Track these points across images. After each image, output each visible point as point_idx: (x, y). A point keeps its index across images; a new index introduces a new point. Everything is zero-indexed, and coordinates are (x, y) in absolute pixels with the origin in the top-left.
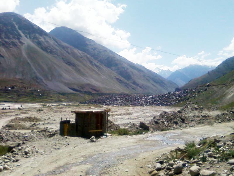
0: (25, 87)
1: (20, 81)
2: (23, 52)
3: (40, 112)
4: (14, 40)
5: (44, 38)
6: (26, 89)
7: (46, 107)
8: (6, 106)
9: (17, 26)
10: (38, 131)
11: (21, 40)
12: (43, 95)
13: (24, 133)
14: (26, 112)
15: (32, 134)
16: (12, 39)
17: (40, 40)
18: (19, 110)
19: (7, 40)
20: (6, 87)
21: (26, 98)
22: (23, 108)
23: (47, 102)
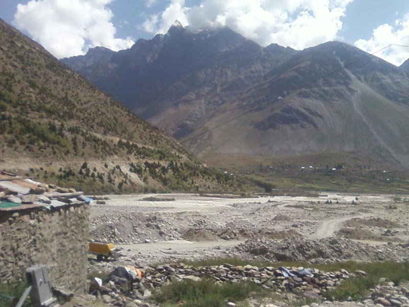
0: (360, 167)
1: (352, 156)
2: (355, 105)
3: (392, 210)
4: (339, 87)
5: (392, 78)
6: (361, 169)
7: (400, 202)
8: (330, 198)
9: (342, 64)
10: (400, 245)
11: (351, 86)
12: (392, 181)
13: (375, 246)
14: (367, 209)
15: (391, 250)
16: (335, 86)
17: (383, 81)
18: (354, 205)
19: (327, 88)
20: (327, 166)
21: (361, 184)
22: (361, 202)
23: (401, 193)
